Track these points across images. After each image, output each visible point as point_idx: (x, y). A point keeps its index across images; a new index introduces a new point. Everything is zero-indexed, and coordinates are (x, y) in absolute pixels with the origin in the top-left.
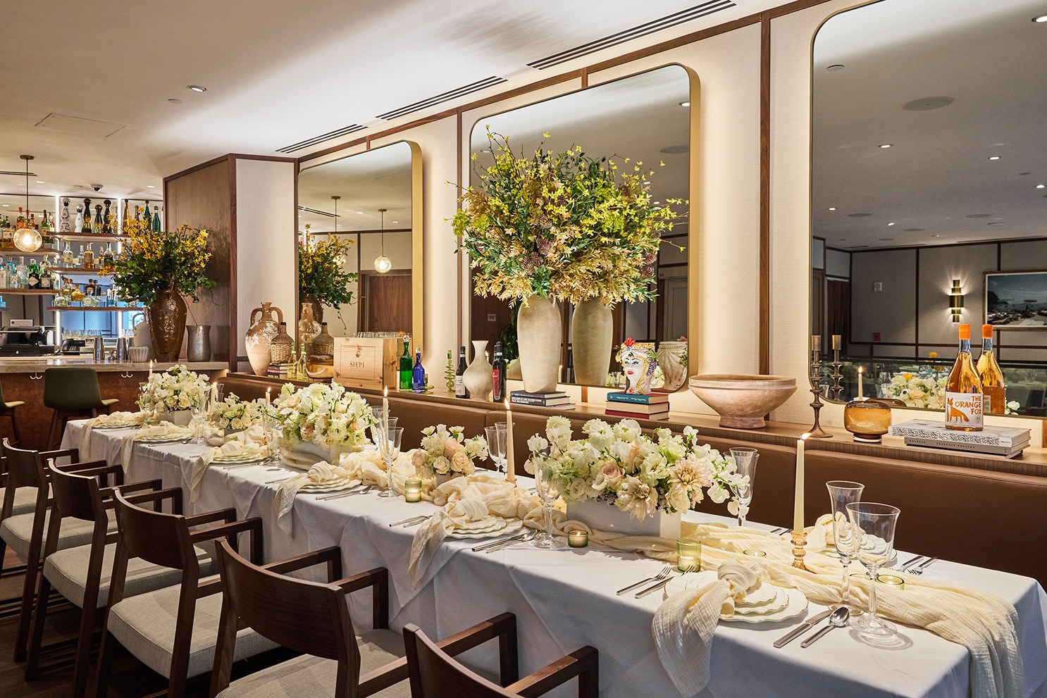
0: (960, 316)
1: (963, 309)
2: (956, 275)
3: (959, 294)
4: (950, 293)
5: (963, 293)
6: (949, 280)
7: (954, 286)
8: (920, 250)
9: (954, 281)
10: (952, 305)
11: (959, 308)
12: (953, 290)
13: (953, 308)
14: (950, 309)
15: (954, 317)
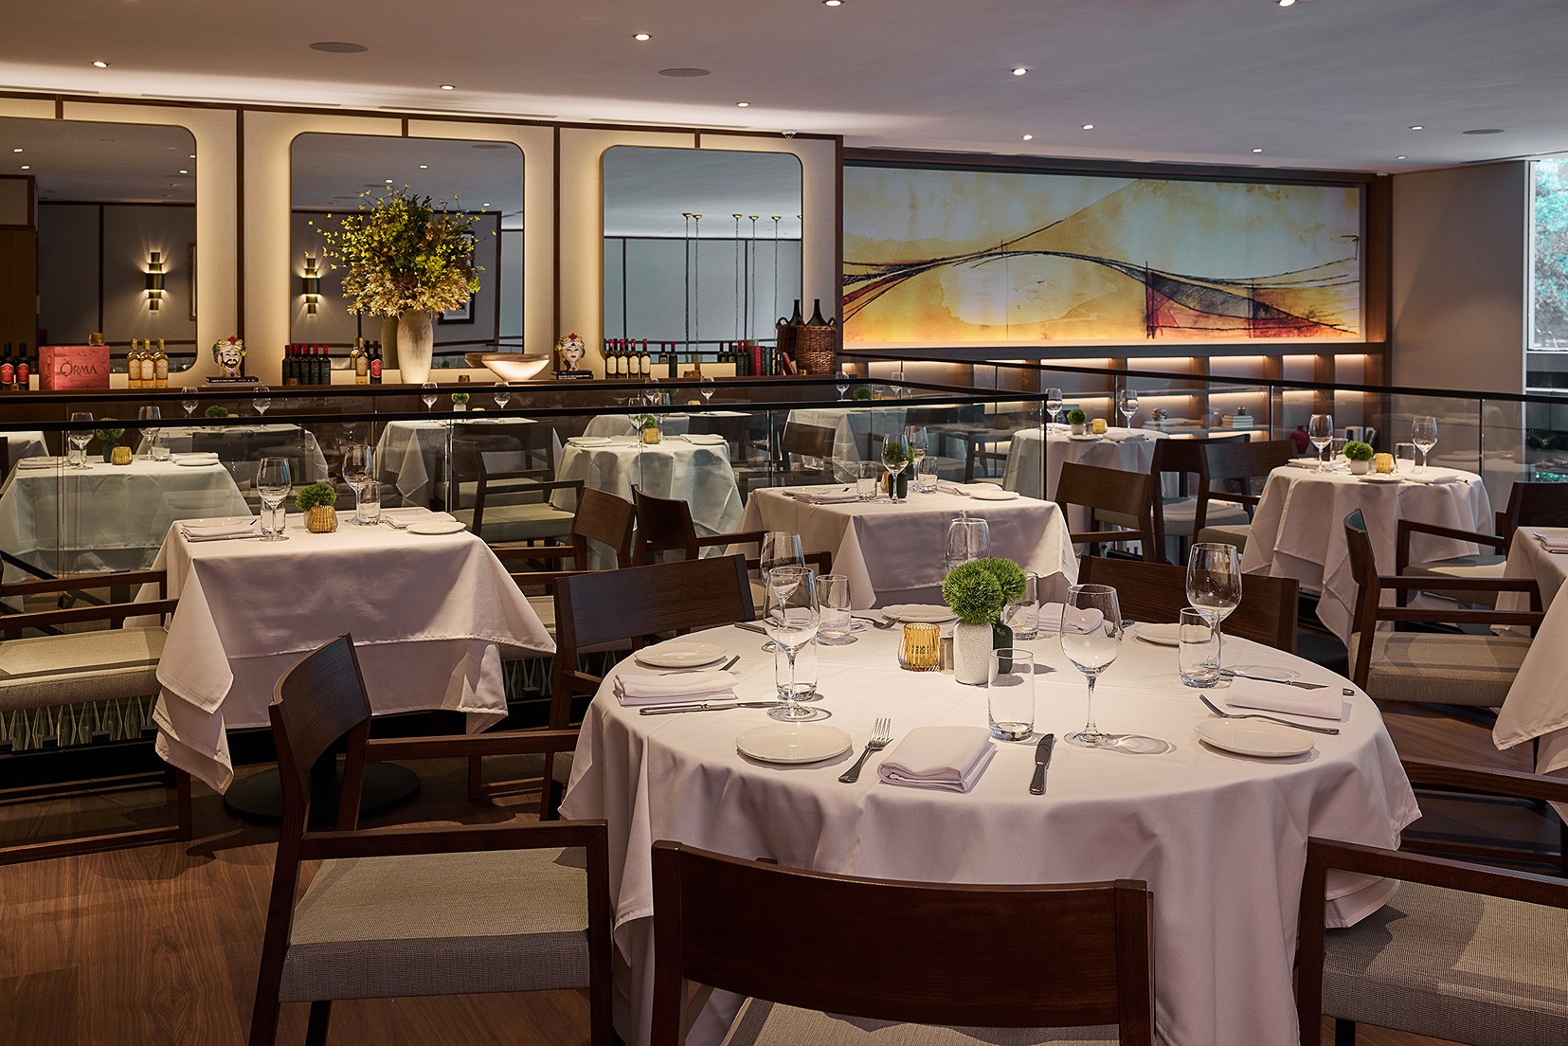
0: (160, 301)
1: (163, 292)
2: (155, 246)
3: (158, 272)
4: (147, 270)
5: (164, 271)
6: (146, 253)
7: (153, 260)
8: (105, 207)
9: (153, 255)
10: (150, 286)
11: (159, 291)
12: (152, 267)
13: (152, 291)
14: (146, 292)
15: (152, 302)
